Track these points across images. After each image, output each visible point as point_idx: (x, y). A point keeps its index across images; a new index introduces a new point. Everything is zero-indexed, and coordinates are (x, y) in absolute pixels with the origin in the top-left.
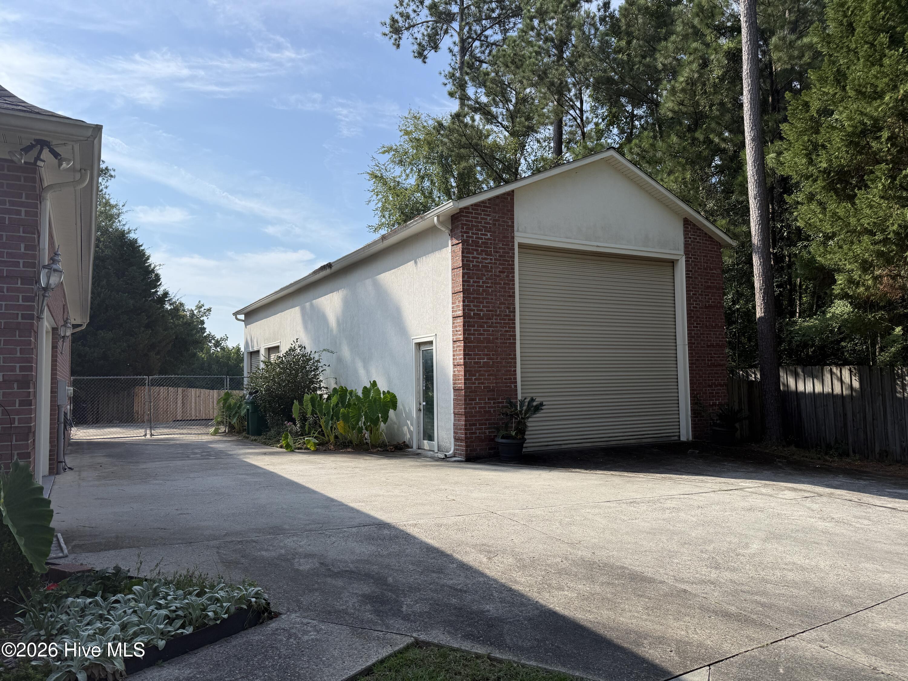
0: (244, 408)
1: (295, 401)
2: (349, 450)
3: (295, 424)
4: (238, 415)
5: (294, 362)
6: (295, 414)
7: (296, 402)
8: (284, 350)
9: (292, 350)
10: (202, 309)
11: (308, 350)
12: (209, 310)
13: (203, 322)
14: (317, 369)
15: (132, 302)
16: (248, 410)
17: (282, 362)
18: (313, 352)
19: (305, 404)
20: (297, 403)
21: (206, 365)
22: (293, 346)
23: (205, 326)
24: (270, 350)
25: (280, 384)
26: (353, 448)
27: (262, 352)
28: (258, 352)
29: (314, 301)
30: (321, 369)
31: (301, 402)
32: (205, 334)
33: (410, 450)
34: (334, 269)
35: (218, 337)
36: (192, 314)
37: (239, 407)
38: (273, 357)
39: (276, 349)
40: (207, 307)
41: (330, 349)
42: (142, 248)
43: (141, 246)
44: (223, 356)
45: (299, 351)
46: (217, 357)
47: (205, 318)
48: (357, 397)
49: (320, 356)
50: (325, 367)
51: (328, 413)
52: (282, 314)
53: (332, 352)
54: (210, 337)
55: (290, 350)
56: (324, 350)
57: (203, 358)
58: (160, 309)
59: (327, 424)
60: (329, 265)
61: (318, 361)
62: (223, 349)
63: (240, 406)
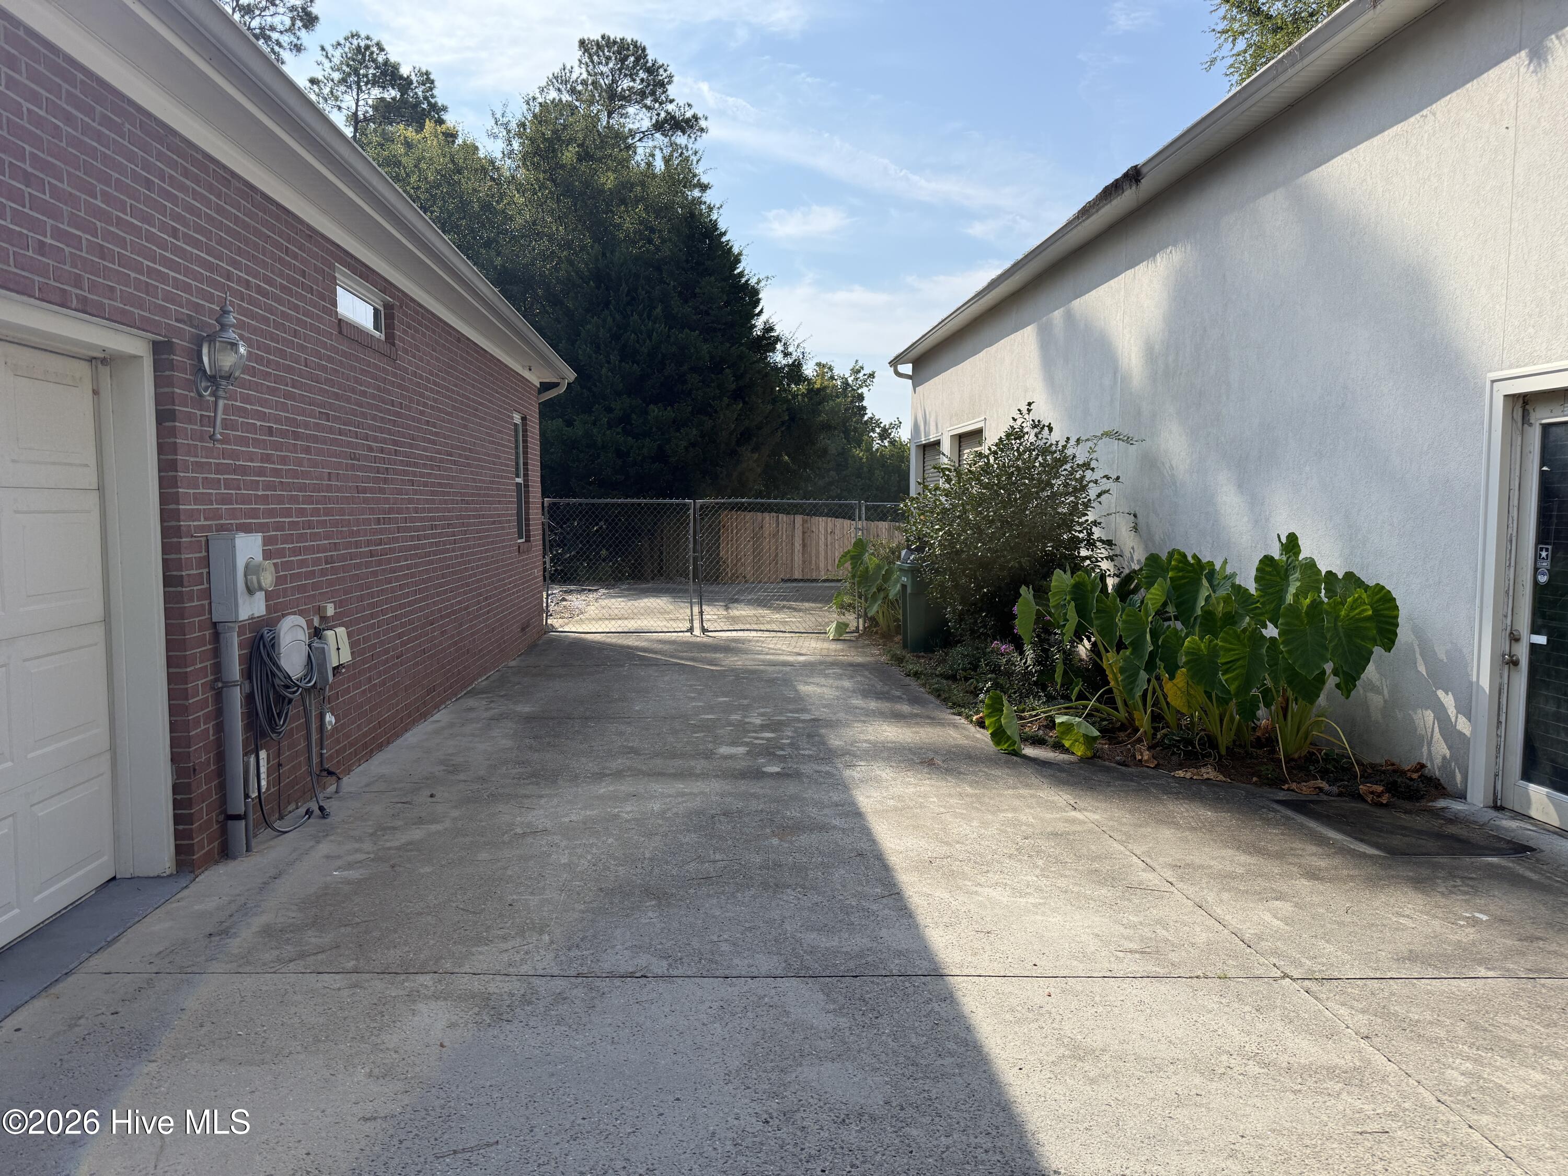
0: (897, 581)
1: (1023, 590)
2: (1209, 772)
3: (1020, 650)
4: (882, 595)
5: (1018, 469)
6: (1024, 625)
7: (1026, 592)
8: (991, 438)
9: (1015, 434)
10: (861, 375)
11: (1057, 436)
12: (872, 375)
13: (861, 397)
14: (1084, 488)
15: (705, 347)
16: (904, 587)
17: (987, 469)
18: (1072, 442)
19: (1052, 602)
20: (1031, 597)
21: (865, 469)
22: (1017, 425)
23: (865, 403)
24: (965, 439)
25: (981, 532)
26: (1220, 767)
27: (946, 447)
28: (937, 443)
29: (1076, 303)
30: (1093, 491)
31: (1041, 593)
32: (866, 418)
33: (1457, 806)
34: (1147, 185)
35: (885, 422)
36: (846, 384)
37: (886, 578)
38: (968, 454)
39: (976, 435)
40: (867, 371)
41: (1125, 431)
42: (724, 239)
43: (724, 234)
44: (893, 455)
45: (1032, 438)
46: (882, 455)
47: (864, 390)
48: (1239, 590)
49: (1092, 451)
50: (1105, 485)
51: (1137, 645)
52: (992, 350)
53: (1128, 440)
54: (874, 423)
55: (1008, 435)
56: (1106, 434)
57: (861, 459)
58: (758, 361)
59: (1131, 680)
60: (1134, 176)
61: (1086, 466)
62: (892, 442)
63: (889, 573)
